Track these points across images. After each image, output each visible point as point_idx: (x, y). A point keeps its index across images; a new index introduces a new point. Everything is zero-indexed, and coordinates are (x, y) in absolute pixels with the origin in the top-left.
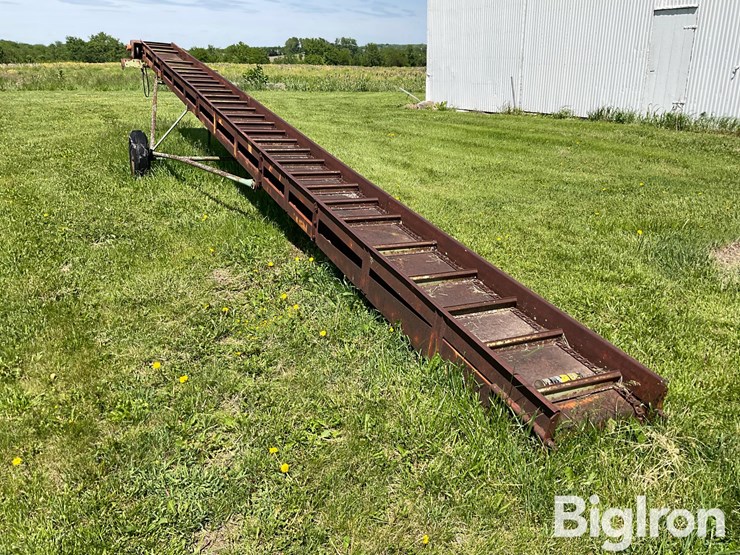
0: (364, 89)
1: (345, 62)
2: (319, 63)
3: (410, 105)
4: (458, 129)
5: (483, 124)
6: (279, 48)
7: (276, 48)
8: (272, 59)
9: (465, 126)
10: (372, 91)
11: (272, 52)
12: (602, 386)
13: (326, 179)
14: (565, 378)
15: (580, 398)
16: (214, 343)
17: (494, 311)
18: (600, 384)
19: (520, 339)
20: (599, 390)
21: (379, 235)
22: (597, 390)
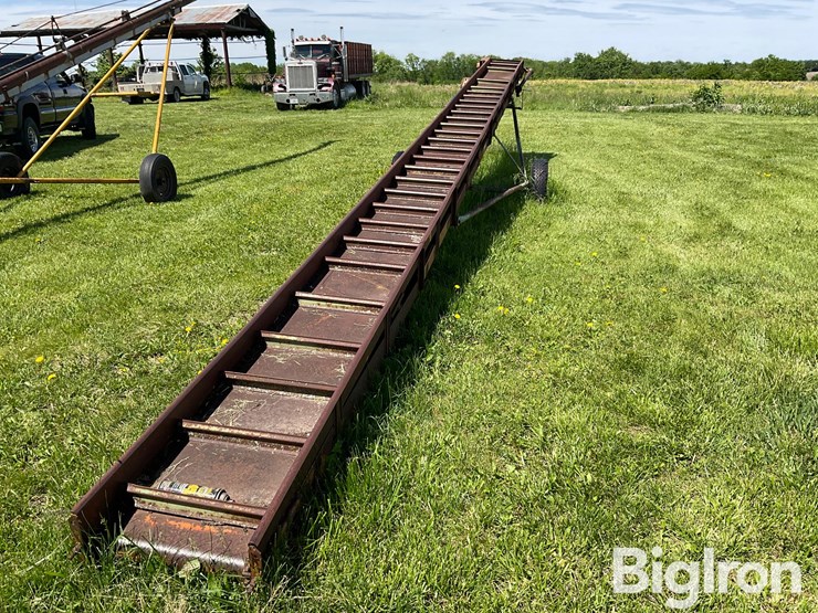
8: (811, 75)
12: (244, 521)
13: (423, 217)
14: (192, 490)
15: (205, 522)
16: (145, 357)
17: (311, 396)
18: (239, 517)
19: (244, 433)
20: (238, 523)
21: (360, 285)
22: (234, 522)
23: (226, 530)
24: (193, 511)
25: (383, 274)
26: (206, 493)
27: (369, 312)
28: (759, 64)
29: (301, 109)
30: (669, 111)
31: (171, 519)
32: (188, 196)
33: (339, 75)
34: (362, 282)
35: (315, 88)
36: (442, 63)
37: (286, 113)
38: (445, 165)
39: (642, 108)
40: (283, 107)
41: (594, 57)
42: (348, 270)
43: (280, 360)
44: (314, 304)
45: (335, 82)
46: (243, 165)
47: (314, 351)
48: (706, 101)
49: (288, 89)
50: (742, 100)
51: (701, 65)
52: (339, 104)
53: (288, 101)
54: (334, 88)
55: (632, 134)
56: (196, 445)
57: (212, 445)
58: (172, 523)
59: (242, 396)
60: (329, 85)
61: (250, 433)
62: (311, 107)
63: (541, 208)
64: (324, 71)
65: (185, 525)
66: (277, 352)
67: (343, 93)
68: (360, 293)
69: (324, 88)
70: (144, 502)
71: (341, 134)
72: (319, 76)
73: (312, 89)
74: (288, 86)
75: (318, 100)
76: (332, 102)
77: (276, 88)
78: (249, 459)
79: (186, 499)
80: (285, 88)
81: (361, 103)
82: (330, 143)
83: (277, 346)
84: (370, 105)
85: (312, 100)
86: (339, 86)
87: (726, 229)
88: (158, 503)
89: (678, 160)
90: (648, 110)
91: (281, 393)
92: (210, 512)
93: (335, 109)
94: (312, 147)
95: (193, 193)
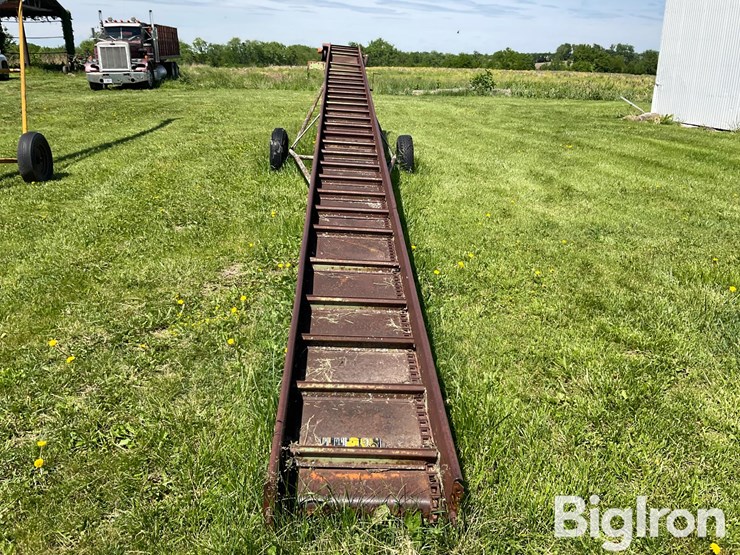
0: (597, 98)
1: (617, 70)
2: (588, 70)
3: (632, 117)
4: (655, 145)
5: (691, 142)
6: (549, 54)
7: (546, 54)
8: (538, 65)
9: (666, 143)
10: (607, 100)
11: (541, 58)
12: (408, 464)
13: (366, 186)
14: (354, 442)
15: (370, 470)
16: (148, 332)
17: (384, 350)
18: (404, 461)
19: (360, 387)
20: (403, 467)
21: (354, 249)
22: (399, 467)
23: (394, 475)
24: (357, 462)
25: (368, 238)
26: (367, 442)
27: (380, 272)
28: (499, 56)
29: (114, 88)
30: (456, 94)
31: (337, 473)
32: (66, 175)
33: (151, 57)
34: (355, 247)
35: (129, 68)
36: (228, 48)
37: (100, 92)
38: (353, 140)
39: (432, 92)
40: (97, 86)
41: (366, 46)
42: (335, 236)
43: (332, 320)
44: (328, 268)
45: (149, 63)
46: (95, 142)
47: (357, 310)
48: (483, 86)
49: (101, 69)
50: (509, 86)
51: (453, 56)
52: (154, 84)
53: (102, 80)
54: (148, 68)
55: (439, 114)
56: (312, 404)
57: (327, 402)
58: (339, 475)
59: (320, 355)
60: (143, 66)
61: (365, 387)
62: (125, 87)
63: (415, 178)
64: (136, 52)
65: (354, 476)
66: (324, 313)
67: (155, 73)
68: (358, 256)
69: (138, 69)
70: (306, 461)
71: (177, 112)
72: (132, 57)
73: (127, 69)
74: (100, 66)
75: (133, 80)
76: (146, 82)
77: (88, 68)
78: (370, 410)
79: (353, 451)
80: (98, 68)
81: (176, 83)
82: (169, 121)
83: (321, 308)
84: (185, 86)
85: (126, 80)
86: (152, 67)
87: (568, 191)
88: (321, 459)
89: (492, 136)
90: (439, 94)
91: (355, 349)
92: (374, 460)
93: (151, 88)
94: (156, 124)
95: (66, 170)
